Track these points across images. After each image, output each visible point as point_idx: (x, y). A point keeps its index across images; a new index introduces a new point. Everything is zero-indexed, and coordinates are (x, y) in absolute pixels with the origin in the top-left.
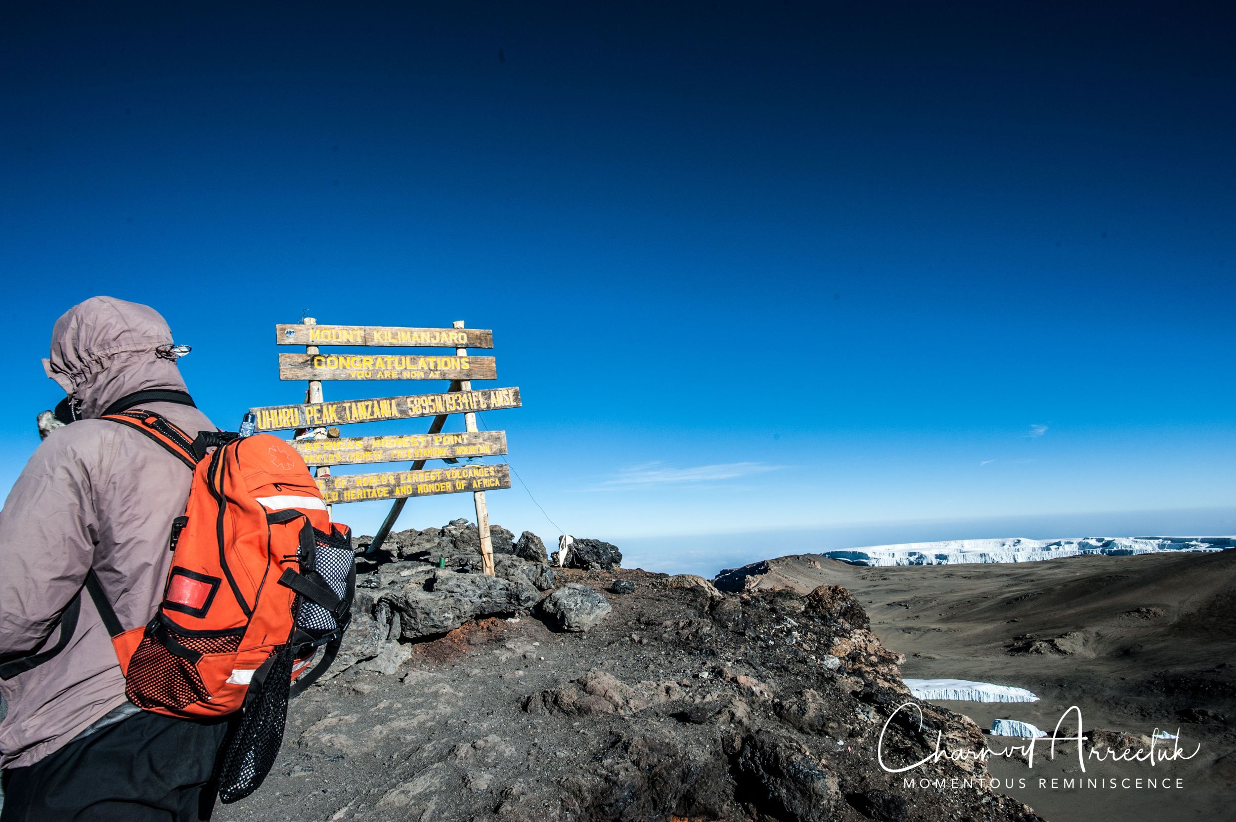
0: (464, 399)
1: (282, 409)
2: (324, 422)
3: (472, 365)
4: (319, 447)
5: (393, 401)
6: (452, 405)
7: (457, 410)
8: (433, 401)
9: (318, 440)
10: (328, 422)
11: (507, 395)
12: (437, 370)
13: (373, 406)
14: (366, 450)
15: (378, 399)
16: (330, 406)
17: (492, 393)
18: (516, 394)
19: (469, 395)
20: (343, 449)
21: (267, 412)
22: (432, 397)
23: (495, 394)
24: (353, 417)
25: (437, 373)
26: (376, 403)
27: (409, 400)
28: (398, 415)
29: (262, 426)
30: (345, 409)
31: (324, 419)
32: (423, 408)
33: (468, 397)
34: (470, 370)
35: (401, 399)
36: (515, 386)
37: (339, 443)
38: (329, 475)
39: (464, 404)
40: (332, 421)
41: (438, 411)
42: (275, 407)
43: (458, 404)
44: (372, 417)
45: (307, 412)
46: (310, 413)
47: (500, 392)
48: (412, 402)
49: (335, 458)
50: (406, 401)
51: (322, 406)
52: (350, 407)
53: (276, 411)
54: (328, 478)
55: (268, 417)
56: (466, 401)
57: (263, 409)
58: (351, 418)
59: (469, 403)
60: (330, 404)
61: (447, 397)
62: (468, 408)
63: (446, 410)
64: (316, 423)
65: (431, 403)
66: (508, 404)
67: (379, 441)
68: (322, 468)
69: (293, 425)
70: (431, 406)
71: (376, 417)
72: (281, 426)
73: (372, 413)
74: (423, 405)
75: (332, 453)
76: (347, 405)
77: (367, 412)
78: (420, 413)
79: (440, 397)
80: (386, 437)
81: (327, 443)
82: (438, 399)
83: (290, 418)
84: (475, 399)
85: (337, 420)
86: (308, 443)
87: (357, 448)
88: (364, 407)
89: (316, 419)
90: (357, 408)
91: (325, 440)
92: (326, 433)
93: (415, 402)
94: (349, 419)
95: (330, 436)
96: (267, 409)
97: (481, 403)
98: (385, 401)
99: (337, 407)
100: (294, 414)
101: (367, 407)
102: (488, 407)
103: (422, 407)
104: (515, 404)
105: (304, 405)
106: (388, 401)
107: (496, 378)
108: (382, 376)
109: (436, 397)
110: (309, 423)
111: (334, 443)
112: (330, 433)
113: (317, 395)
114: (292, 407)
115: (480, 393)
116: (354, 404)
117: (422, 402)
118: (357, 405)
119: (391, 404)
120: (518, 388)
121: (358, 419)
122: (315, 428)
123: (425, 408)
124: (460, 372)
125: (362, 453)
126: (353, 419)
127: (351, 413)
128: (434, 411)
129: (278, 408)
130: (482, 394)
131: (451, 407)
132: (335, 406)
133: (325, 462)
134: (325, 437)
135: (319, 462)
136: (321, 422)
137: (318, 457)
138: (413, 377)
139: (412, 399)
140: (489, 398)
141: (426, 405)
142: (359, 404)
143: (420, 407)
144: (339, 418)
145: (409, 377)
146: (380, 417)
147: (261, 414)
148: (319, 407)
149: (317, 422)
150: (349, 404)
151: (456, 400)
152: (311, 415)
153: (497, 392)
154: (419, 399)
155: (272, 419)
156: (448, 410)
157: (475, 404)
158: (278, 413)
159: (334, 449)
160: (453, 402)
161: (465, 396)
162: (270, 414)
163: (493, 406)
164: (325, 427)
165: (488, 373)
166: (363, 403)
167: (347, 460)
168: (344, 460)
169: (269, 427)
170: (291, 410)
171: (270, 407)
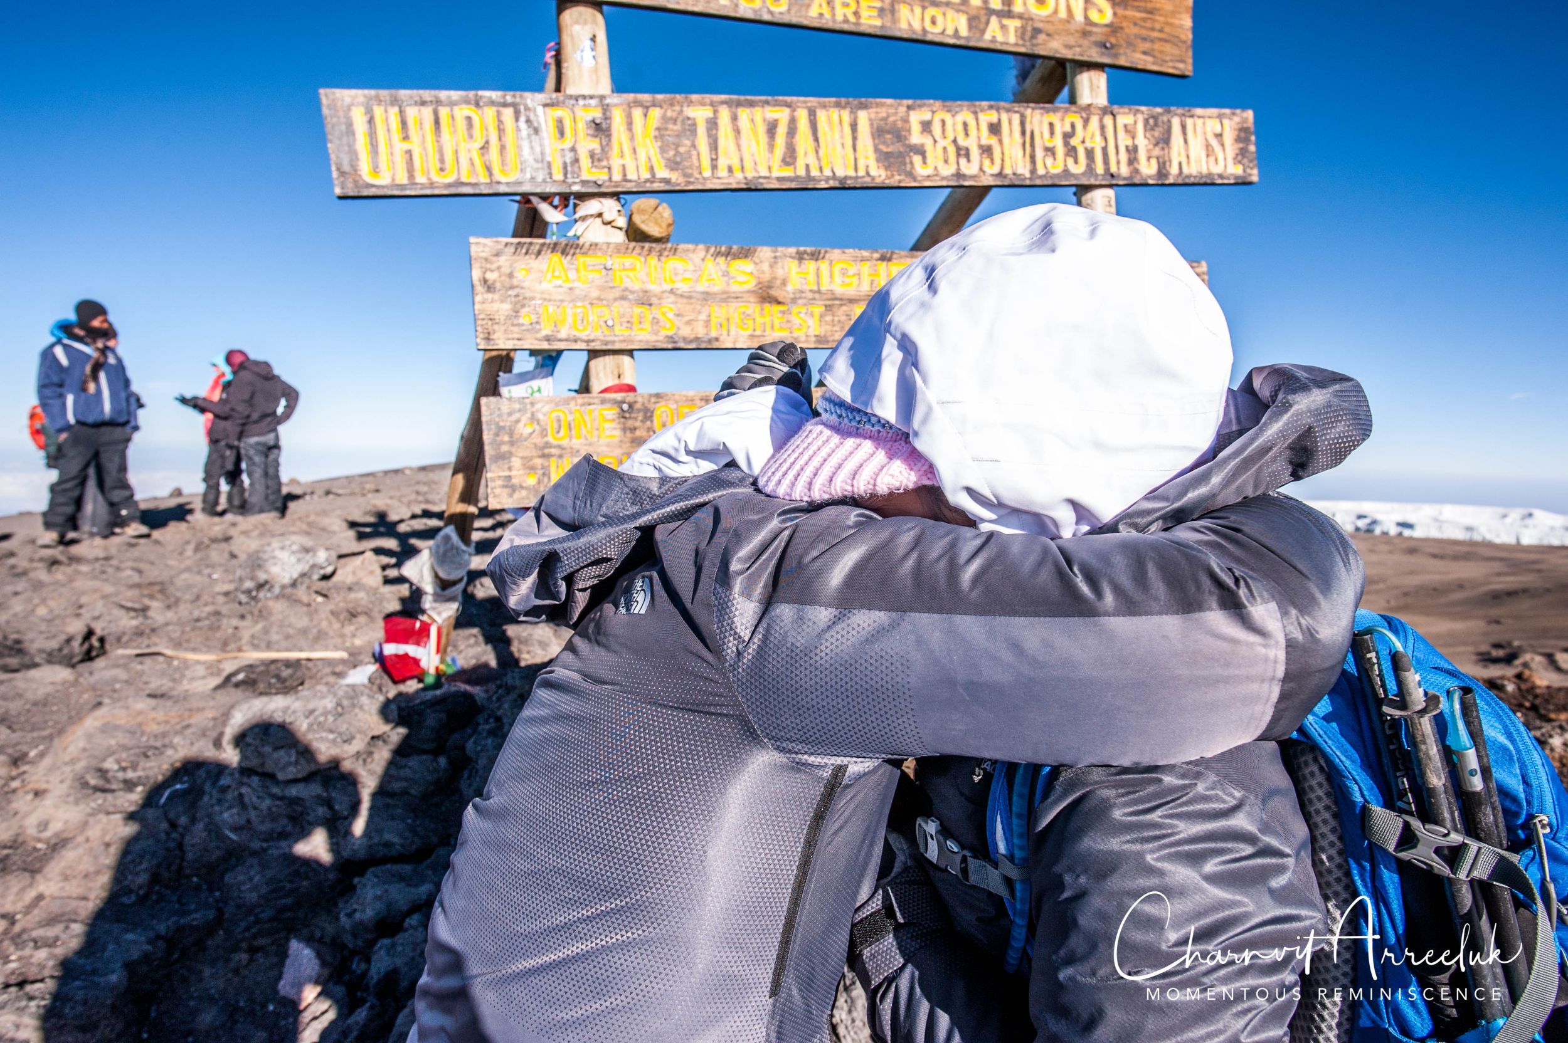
0: (1090, 136)
1: (452, 104)
2: (617, 177)
3: (1120, 11)
4: (598, 276)
5: (863, 117)
6: (1050, 151)
7: (1066, 172)
8: (995, 129)
9: (594, 246)
10: (632, 176)
11: (1219, 136)
12: (1009, 14)
13: (792, 131)
14: (766, 295)
15: (812, 101)
16: (637, 113)
17: (1176, 122)
18: (1242, 135)
19: (1108, 120)
20: (683, 287)
21: (394, 111)
22: (992, 116)
23: (1184, 127)
24: (722, 163)
25: (1013, 24)
26: (802, 115)
27: (916, 118)
28: (879, 174)
29: (376, 169)
30: (692, 128)
31: (616, 163)
32: (963, 153)
33: (1103, 128)
34: (1113, 28)
35: (889, 109)
36: (1244, 108)
37: (672, 263)
38: (631, 389)
39: (1090, 154)
40: (645, 175)
41: (1008, 171)
42: (427, 95)
43: (1071, 151)
44: (788, 172)
45: (548, 130)
46: (562, 133)
47: (1199, 122)
48: (926, 126)
49: (655, 321)
50: (906, 120)
51: (606, 109)
52: (712, 124)
53: (427, 112)
54: (630, 397)
55: (396, 135)
56: (1097, 144)
57: (380, 102)
58: (714, 167)
59: (1105, 150)
60: (638, 103)
61: (1038, 119)
62: (1100, 168)
63: (1033, 171)
64: (586, 175)
65: (987, 139)
66: (1217, 169)
67: (810, 265)
68: (608, 360)
69: (498, 176)
70: (987, 150)
71: (801, 172)
72: (450, 178)
73: (790, 157)
74: (962, 142)
75: (645, 300)
76: (699, 113)
77: (771, 147)
78: (948, 171)
79: (1016, 118)
80: (836, 253)
81: (628, 260)
82: (1010, 122)
83: (485, 148)
84: (1124, 141)
85: (662, 173)
86: (556, 257)
87: (735, 288)
88: (762, 129)
89: (585, 161)
90: (737, 131)
91: (619, 250)
92: (622, 222)
93: (936, 128)
94: (707, 173)
95: (636, 235)
96: (395, 101)
97: (1142, 155)
98: (834, 113)
99: (665, 119)
100: (501, 130)
101: (772, 129)
102: (1162, 172)
103: (958, 149)
104: (1238, 170)
105: (540, 97)
106: (846, 115)
107: (1187, 68)
108: (826, 11)
109: (1004, 117)
110: (558, 176)
111: (653, 260)
112: (637, 219)
113: (588, 54)
114: (492, 103)
115: (1140, 119)
116: (724, 114)
117: (960, 127)
118: (735, 118)
119: (854, 127)
120: (1250, 114)
121: (739, 175)
122: (582, 197)
123: (967, 156)
124: (1085, 34)
125: (754, 308)
126: (722, 172)
127: (714, 147)
128: (996, 169)
129: (438, 102)
130: (1146, 121)
131: (1049, 161)
132: (655, 113)
133: (619, 337)
134: (620, 237)
135: (597, 334)
136: (601, 176)
137: (593, 315)
138: (934, 33)
139: (926, 116)
140: (1165, 141)
141: (971, 143)
142: (744, 114)
143: (952, 150)
144: (673, 165)
145: (917, 26)
146: (815, 173)
147: (371, 121)
148: (597, 114)
149: (589, 173)
150: (708, 112)
151: (1067, 136)
152: (568, 143)
153: (1189, 122)
154: (948, 117)
155: (415, 145)
156: (1041, 171)
157: (1124, 156)
158: (437, 122)
159: (654, 287)
160: (1058, 142)
161: (1094, 121)
162: (404, 124)
163: (1174, 170)
164: (616, 195)
165: (1168, 48)
166: (758, 113)
167: (701, 332)
168: (686, 331)
169: (402, 178)
170: (490, 112)
171: (403, 93)
